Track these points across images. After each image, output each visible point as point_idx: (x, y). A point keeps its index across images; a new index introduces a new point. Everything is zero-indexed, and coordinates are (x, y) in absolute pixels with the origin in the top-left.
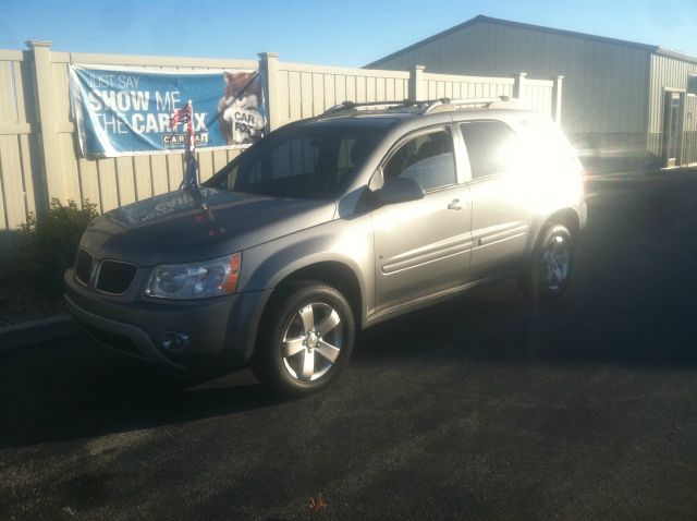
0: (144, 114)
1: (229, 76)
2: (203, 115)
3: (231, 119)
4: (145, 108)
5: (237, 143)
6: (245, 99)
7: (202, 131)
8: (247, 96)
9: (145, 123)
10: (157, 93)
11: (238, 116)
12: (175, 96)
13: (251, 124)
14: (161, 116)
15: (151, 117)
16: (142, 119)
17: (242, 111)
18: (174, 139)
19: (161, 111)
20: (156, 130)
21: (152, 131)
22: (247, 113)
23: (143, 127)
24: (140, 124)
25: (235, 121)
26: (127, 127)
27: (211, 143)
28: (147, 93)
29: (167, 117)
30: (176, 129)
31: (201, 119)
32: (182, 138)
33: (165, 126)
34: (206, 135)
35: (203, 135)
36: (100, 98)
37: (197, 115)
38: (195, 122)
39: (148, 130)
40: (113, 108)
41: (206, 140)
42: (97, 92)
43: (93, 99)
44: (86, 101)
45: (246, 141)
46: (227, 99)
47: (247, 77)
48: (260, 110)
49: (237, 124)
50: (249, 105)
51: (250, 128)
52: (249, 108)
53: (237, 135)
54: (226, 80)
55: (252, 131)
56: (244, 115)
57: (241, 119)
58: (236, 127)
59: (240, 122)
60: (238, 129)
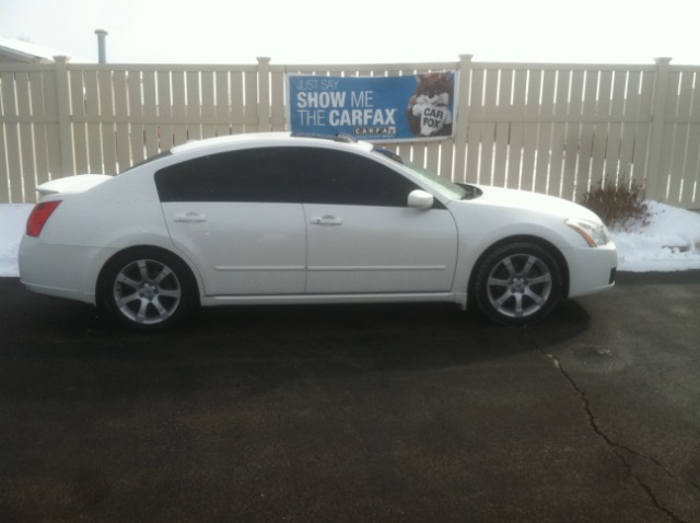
0: (340, 110)
1: (422, 77)
2: (393, 111)
3: (420, 115)
4: (342, 105)
5: (423, 136)
6: (436, 97)
7: (390, 124)
8: (438, 94)
9: (339, 117)
10: (353, 93)
11: (427, 112)
12: (369, 95)
13: (438, 119)
14: (354, 112)
15: (346, 112)
16: (337, 113)
17: (431, 108)
18: (364, 131)
19: (355, 108)
20: (349, 123)
21: (345, 124)
22: (437, 109)
23: (338, 121)
24: (335, 118)
25: (423, 116)
26: (326, 121)
27: (398, 135)
28: (344, 93)
29: (360, 112)
30: (366, 123)
31: (390, 113)
32: (371, 131)
33: (357, 121)
34: (393, 128)
35: (391, 128)
36: (306, 98)
37: (387, 111)
38: (385, 117)
39: (342, 124)
40: (316, 106)
41: (394, 132)
42: (303, 94)
43: (300, 99)
44: (295, 101)
45: (433, 134)
46: (418, 96)
47: (440, 77)
48: (450, 106)
49: (425, 119)
50: (440, 102)
51: (437, 122)
52: (440, 105)
53: (426, 129)
54: (418, 80)
55: (440, 125)
56: (434, 111)
57: (430, 115)
58: (425, 122)
59: (429, 117)
60: (426, 124)
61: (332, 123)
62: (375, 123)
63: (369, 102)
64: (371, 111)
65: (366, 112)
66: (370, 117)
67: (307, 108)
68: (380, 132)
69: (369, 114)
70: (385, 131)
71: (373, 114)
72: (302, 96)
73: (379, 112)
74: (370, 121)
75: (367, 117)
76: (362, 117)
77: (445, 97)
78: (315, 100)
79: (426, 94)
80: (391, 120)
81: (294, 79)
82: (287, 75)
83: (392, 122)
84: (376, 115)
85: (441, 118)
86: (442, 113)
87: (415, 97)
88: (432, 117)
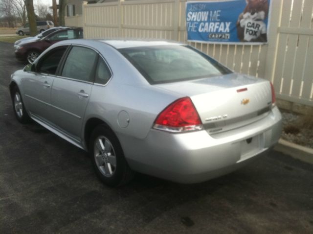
0: (205, 22)
1: (250, 0)
2: (229, 23)
3: (244, 27)
4: (206, 20)
5: (246, 41)
6: (256, 14)
7: (227, 33)
8: (258, 12)
9: (204, 27)
10: (211, 12)
11: (249, 25)
12: (218, 13)
14: (211, 24)
15: (207, 24)
16: (203, 25)
17: (252, 22)
18: (213, 36)
19: (212, 22)
21: (206, 31)
22: (256, 23)
23: (203, 29)
24: (202, 27)
25: (246, 28)
26: (197, 29)
27: (230, 40)
28: (208, 13)
30: (215, 31)
31: (228, 25)
32: (217, 36)
33: (211, 29)
35: (227, 35)
36: (191, 15)
37: (226, 23)
38: (225, 27)
39: (204, 31)
40: (195, 20)
41: (229, 37)
42: (191, 13)
43: (189, 16)
44: (187, 17)
46: (245, 13)
49: (247, 30)
50: (258, 18)
51: (255, 33)
52: (258, 20)
55: (258, 34)
56: (253, 24)
57: (251, 27)
58: (247, 32)
59: (250, 29)
60: (248, 33)
61: (200, 30)
62: (219, 31)
63: (218, 18)
64: (218, 23)
66: (218, 27)
67: (190, 21)
68: (221, 37)
69: (217, 25)
70: (223, 36)
71: (219, 25)
72: (190, 14)
73: (222, 24)
74: (217, 29)
75: (216, 27)
76: (214, 27)
77: (262, 14)
78: (195, 17)
79: (249, 12)
80: (228, 29)
81: (189, 5)
82: (187, 3)
83: (228, 31)
84: (221, 26)
85: (258, 29)
86: (259, 26)
87: (242, 14)
88: (252, 29)
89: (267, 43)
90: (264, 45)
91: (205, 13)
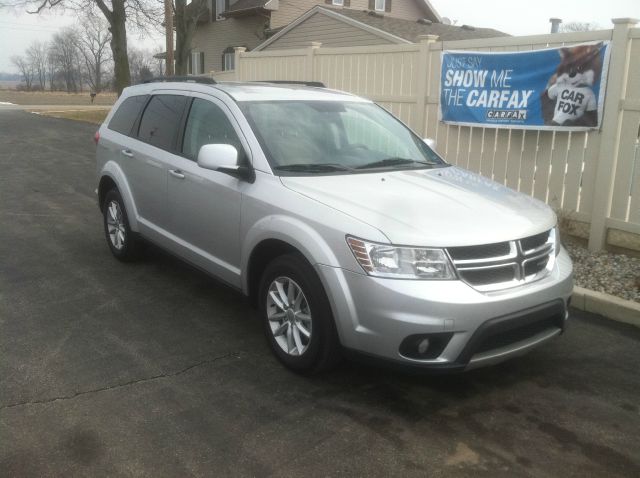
0: (480, 90)
1: (566, 51)
2: (530, 92)
3: (556, 98)
4: (482, 85)
5: (556, 124)
6: (578, 76)
7: (522, 108)
8: (582, 72)
9: (477, 98)
10: (494, 72)
11: (566, 95)
12: (508, 74)
13: (577, 103)
14: (493, 92)
15: (485, 93)
16: (477, 94)
17: (571, 89)
18: (497, 115)
19: (494, 88)
20: (485, 106)
21: (481, 105)
22: (577, 91)
23: (475, 102)
24: (473, 98)
25: (559, 99)
26: (463, 101)
27: (527, 121)
28: (486, 72)
29: (497, 93)
30: (501, 106)
31: (526, 95)
32: (503, 114)
33: (493, 102)
34: (524, 112)
35: (521, 112)
36: (452, 76)
37: (524, 92)
38: (520, 99)
39: (478, 105)
40: (459, 84)
41: (524, 117)
42: (452, 72)
43: (448, 77)
44: (444, 79)
45: (568, 123)
47: (588, 51)
48: (595, 87)
50: (582, 82)
51: (575, 108)
52: (581, 86)
53: (559, 116)
54: (562, 55)
55: (579, 112)
56: (573, 93)
57: (567, 98)
58: (560, 106)
59: (566, 101)
60: (561, 109)
61: (468, 104)
62: (509, 106)
63: (507, 82)
64: (508, 92)
65: (504, 92)
66: (506, 99)
67: (451, 87)
68: (510, 116)
69: (506, 96)
70: (515, 115)
71: (509, 96)
73: (516, 94)
74: (505, 103)
75: (503, 98)
76: (499, 99)
77: (589, 75)
78: (461, 79)
80: (525, 103)
81: (448, 57)
82: (443, 53)
83: (525, 106)
84: (513, 96)
85: (580, 102)
86: (583, 96)
87: (555, 76)
88: (569, 101)
89: (598, 128)
90: (593, 130)
91: (481, 72)
